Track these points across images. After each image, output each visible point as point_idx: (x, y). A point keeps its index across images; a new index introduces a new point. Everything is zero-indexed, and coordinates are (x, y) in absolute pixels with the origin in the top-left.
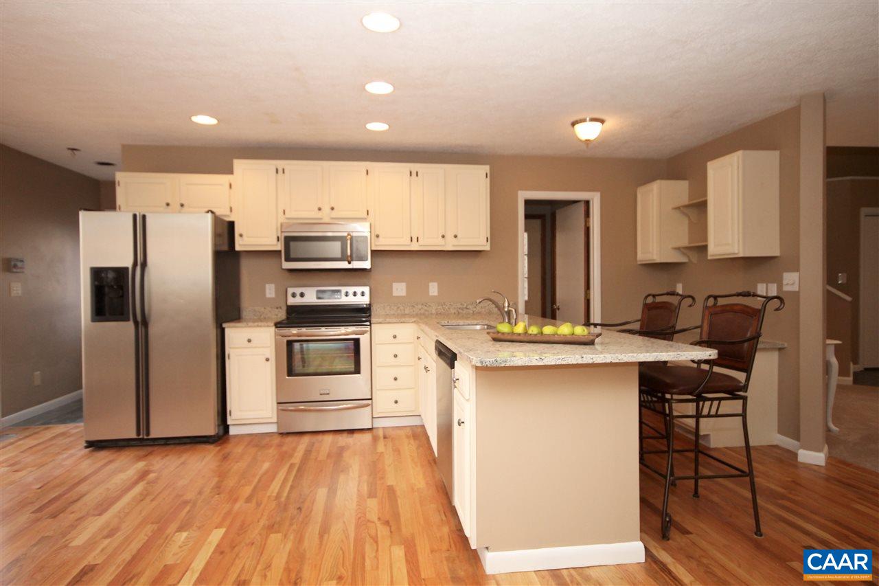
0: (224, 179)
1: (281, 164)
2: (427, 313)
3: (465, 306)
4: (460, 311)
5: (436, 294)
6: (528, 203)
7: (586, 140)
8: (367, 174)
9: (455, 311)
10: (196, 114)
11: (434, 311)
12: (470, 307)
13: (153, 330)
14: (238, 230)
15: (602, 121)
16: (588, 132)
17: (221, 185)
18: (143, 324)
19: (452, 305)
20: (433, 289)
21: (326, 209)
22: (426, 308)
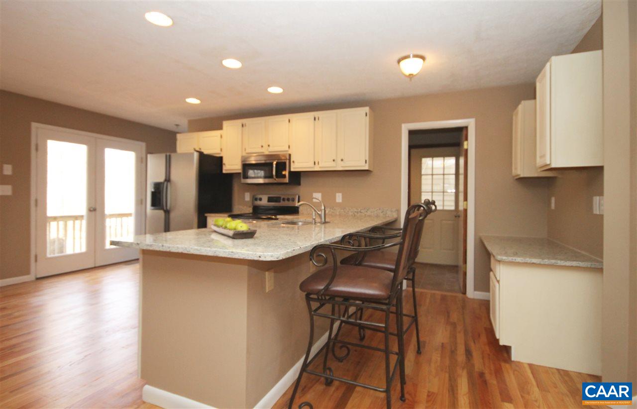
0: (217, 133)
1: (244, 121)
2: (333, 214)
3: (359, 211)
4: (356, 214)
5: (341, 201)
6: (412, 133)
7: (410, 75)
8: (289, 122)
9: (352, 214)
10: (188, 97)
11: (338, 213)
12: (362, 211)
13: (173, 215)
14: (225, 161)
15: (423, 58)
16: (412, 67)
17: (216, 136)
18: (167, 212)
19: (350, 210)
20: (339, 198)
21: (265, 146)
22: (332, 210)
